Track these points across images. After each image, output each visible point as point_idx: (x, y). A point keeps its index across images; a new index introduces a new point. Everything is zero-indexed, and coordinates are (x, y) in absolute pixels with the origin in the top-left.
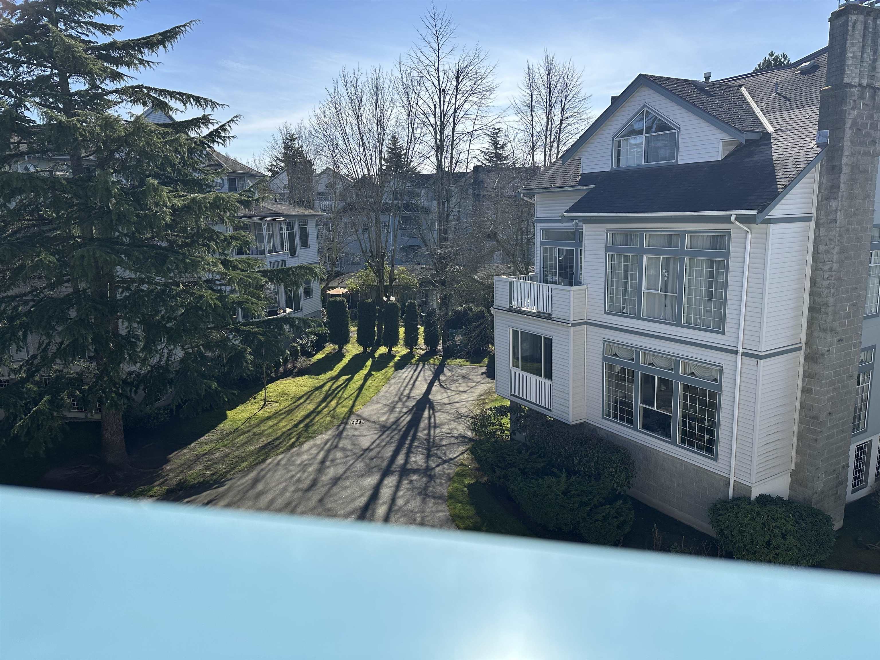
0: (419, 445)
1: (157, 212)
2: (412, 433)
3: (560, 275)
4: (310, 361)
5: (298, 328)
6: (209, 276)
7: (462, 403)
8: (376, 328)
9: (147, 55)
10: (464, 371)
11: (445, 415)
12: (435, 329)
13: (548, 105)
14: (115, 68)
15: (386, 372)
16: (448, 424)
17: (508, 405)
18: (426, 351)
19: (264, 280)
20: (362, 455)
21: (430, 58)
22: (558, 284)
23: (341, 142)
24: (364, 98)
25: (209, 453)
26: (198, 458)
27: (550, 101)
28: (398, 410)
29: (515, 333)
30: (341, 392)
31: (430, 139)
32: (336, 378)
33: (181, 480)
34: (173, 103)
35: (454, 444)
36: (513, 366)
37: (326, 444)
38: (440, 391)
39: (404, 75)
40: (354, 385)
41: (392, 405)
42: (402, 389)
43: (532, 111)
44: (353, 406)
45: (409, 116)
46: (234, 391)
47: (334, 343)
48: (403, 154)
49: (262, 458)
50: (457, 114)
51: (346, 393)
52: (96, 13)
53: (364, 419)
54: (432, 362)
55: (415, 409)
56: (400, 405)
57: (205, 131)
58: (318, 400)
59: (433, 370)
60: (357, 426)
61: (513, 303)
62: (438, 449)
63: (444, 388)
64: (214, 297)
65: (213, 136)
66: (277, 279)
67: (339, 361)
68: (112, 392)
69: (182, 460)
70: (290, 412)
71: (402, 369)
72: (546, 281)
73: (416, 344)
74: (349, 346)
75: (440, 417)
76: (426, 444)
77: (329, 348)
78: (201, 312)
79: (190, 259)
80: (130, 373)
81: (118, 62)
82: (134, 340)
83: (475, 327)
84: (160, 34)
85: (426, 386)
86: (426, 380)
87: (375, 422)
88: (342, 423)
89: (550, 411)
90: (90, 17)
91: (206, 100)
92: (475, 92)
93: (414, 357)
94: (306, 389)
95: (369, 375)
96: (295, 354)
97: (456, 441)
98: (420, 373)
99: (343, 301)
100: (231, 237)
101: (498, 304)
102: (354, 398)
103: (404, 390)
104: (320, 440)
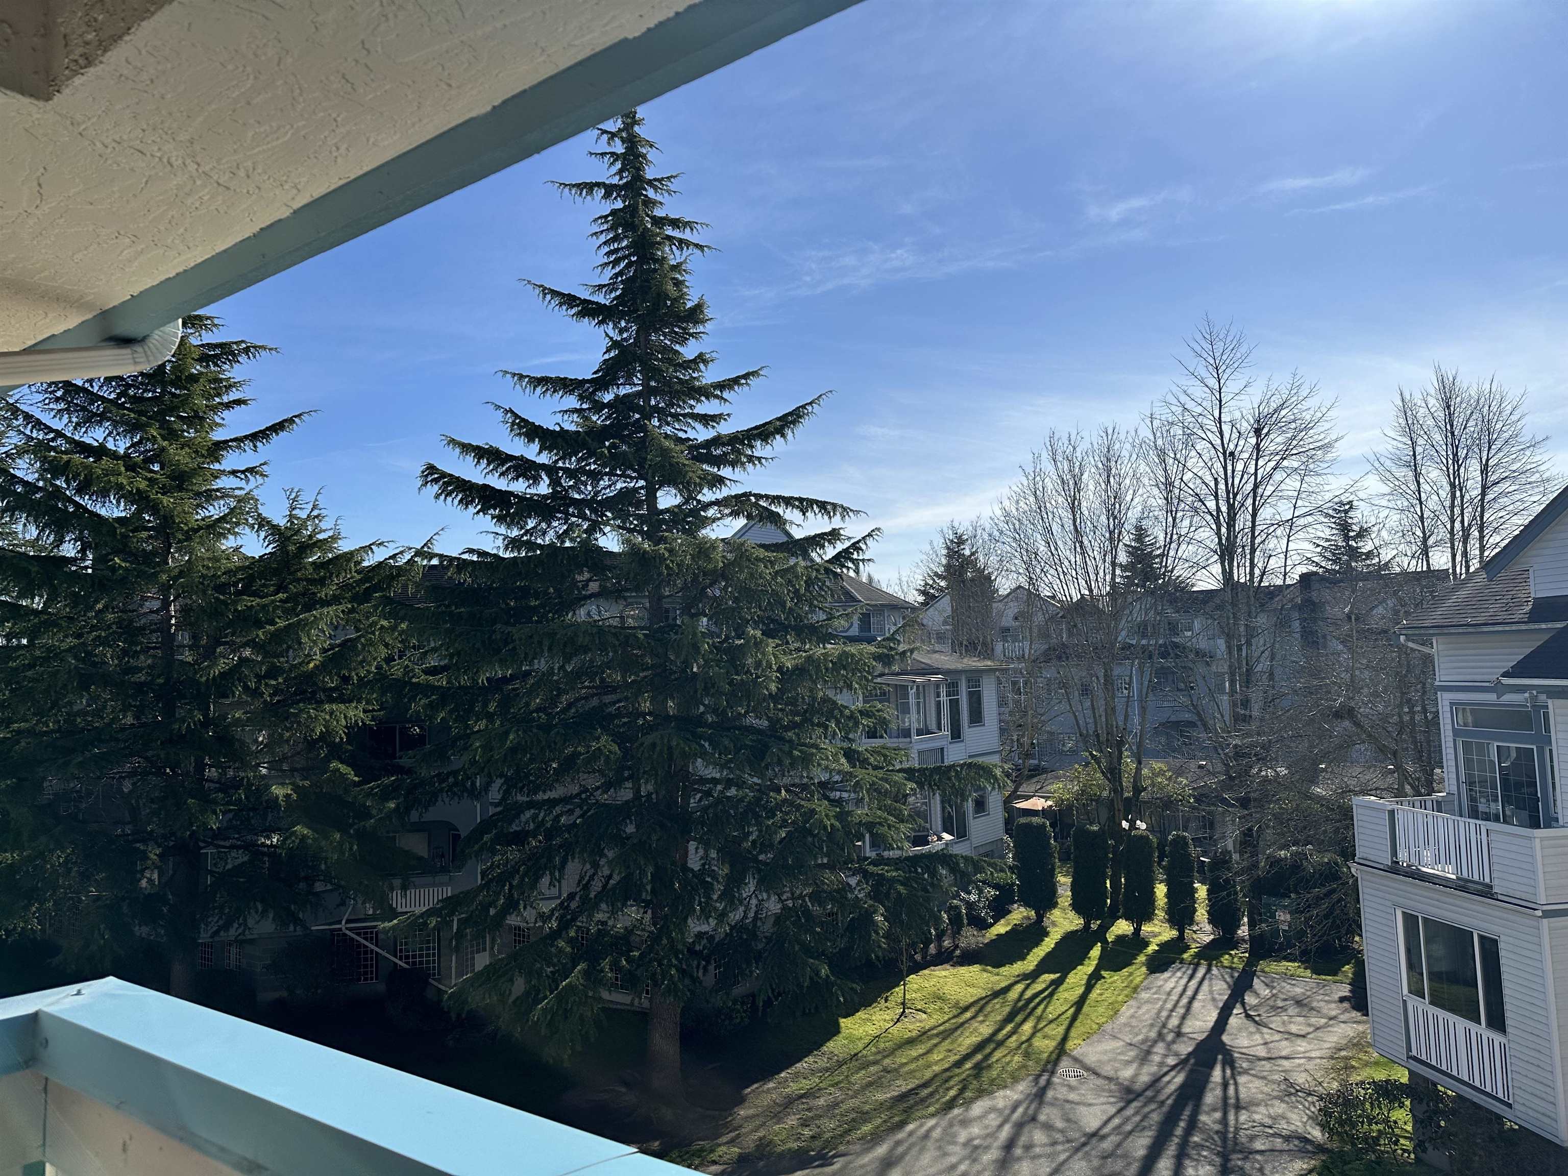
0: (1203, 1143)
1: (758, 677)
2: (1187, 1112)
3: (1506, 800)
4: (984, 936)
5: (963, 874)
6: (824, 777)
7: (1297, 1061)
8: (1108, 882)
9: (760, 449)
10: (1298, 990)
11: (1258, 1083)
12: (1229, 895)
13: (1450, 462)
14: (716, 470)
15: (1131, 974)
16: (1266, 1105)
17: (1405, 1080)
18: (1212, 937)
19: (911, 785)
20: (1084, 1144)
21: (1204, 404)
22: (1505, 822)
23: (1042, 548)
24: (1085, 476)
25: (810, 1094)
26: (790, 1102)
27: (1455, 455)
28: (1157, 1058)
29: (1410, 921)
30: (1042, 1006)
31: (1207, 535)
32: (1033, 976)
33: (761, 1139)
34: (791, 515)
35: (1281, 1151)
36: (1410, 992)
37: (1014, 1108)
38: (1247, 1029)
39: (1158, 434)
40: (1066, 995)
41: (1145, 1047)
42: (1164, 1014)
43: (1417, 475)
44: (1065, 1039)
45: (1166, 499)
46: (854, 985)
47: (1027, 905)
48: (1158, 556)
49: (897, 1119)
50: (1260, 491)
51: (1050, 1009)
52: (699, 401)
53: (1087, 1069)
54: (1226, 963)
55: (1192, 1061)
56: (1160, 1048)
57: (830, 552)
58: (999, 1018)
59: (1228, 980)
60: (1073, 1081)
61: (1400, 855)
62: (1245, 1159)
63: (1256, 1022)
64: (831, 814)
65: (842, 557)
66: (930, 785)
67: (1038, 942)
68: (671, 966)
69: (765, 1100)
70: (946, 1035)
71: (1163, 972)
72: (1474, 813)
73: (1192, 921)
74: (1056, 915)
75: (1248, 1087)
76: (1219, 1143)
77: (1019, 914)
78: (810, 839)
79: (800, 751)
80: (700, 935)
81: (719, 461)
82: (709, 879)
83: (1318, 898)
84: (778, 419)
85: (1214, 1015)
86: (1214, 1000)
87: (1109, 1079)
88: (1044, 1071)
89: (1510, 1106)
90: (691, 407)
91: (834, 506)
92: (1294, 452)
93: (1188, 948)
94: (979, 993)
95: (1094, 978)
96: (956, 922)
97: (1285, 1147)
98: (1201, 983)
99: (1043, 826)
100: (861, 712)
101: (1365, 856)
102: (1067, 1023)
103: (1169, 1017)
104: (1004, 1098)
